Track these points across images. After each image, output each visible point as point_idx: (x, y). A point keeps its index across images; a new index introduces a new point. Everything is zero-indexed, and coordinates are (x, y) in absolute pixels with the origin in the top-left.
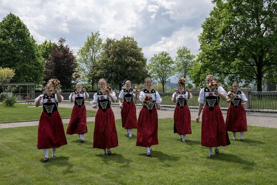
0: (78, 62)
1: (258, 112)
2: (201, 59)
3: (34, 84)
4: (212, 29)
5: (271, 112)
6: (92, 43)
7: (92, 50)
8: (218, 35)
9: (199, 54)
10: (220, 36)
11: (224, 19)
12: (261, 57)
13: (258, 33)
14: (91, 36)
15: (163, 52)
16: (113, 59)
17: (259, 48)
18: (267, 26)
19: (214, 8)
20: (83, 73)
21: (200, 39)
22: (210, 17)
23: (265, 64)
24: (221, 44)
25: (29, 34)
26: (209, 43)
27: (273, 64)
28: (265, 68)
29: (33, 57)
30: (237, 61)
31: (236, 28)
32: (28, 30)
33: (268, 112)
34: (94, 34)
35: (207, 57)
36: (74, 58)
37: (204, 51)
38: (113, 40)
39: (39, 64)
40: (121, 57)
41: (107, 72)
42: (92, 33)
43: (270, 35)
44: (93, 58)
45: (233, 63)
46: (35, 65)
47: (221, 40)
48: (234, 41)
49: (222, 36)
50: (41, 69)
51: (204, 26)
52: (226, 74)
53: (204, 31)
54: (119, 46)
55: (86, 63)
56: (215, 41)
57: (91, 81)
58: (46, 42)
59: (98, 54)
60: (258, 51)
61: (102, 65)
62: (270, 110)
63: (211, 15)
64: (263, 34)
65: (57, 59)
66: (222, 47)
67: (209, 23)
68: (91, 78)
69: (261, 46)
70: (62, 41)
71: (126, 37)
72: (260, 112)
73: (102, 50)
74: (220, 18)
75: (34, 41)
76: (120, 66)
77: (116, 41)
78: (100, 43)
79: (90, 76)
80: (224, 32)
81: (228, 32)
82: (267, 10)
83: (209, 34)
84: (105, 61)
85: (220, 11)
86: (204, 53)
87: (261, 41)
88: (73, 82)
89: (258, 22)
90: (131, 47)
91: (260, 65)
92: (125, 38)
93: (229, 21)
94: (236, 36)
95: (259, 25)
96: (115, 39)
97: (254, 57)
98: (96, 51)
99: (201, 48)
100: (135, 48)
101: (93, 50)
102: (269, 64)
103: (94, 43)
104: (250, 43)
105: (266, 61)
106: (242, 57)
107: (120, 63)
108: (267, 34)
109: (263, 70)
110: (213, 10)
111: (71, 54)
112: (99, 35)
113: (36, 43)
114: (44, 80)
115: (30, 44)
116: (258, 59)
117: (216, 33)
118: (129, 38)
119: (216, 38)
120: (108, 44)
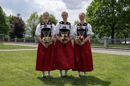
0: (27, 26)
1: (111, 48)
3: (4, 34)
4: (91, 11)
7: (33, 20)
8: (94, 14)
12: (114, 25)
13: (113, 14)
14: (33, 13)
18: (117, 10)
19: (93, 1)
20: (29, 31)
23: (115, 29)
24: (95, 18)
25: (3, 11)
26: (89, 17)
27: (120, 29)
28: (115, 31)
29: (5, 22)
30: (103, 26)
31: (103, 11)
32: (2, 9)
34: (35, 12)
36: (24, 24)
39: (7, 25)
43: (119, 15)
44: (34, 24)
45: (101, 27)
46: (5, 26)
47: (95, 17)
49: (96, 15)
50: (8, 27)
51: (87, 9)
52: (97, 33)
53: (87, 12)
55: (30, 26)
56: (93, 17)
57: (33, 35)
58: (11, 15)
62: (117, 48)
65: (16, 24)
66: (96, 20)
67: (90, 8)
69: (114, 20)
70: (19, 15)
73: (38, 20)
74: (95, 6)
75: (5, 14)
78: (37, 17)
79: (32, 32)
80: (97, 13)
81: (99, 13)
82: (118, 3)
83: (90, 13)
85: (95, 3)
86: (87, 22)
87: (114, 17)
88: (23, 35)
90: (52, 19)
91: (113, 29)
94: (102, 15)
95: (114, 10)
97: (111, 25)
98: (35, 21)
100: (54, 19)
101: (34, 20)
102: (118, 29)
103: (34, 16)
104: (109, 18)
105: (117, 27)
106: (105, 25)
108: (117, 14)
111: (23, 22)
112: (37, 13)
113: (6, 15)
114: (9, 33)
115: (3, 15)
116: (112, 26)
117: (93, 13)
118: (51, 15)
119: (93, 16)
120: (41, 17)
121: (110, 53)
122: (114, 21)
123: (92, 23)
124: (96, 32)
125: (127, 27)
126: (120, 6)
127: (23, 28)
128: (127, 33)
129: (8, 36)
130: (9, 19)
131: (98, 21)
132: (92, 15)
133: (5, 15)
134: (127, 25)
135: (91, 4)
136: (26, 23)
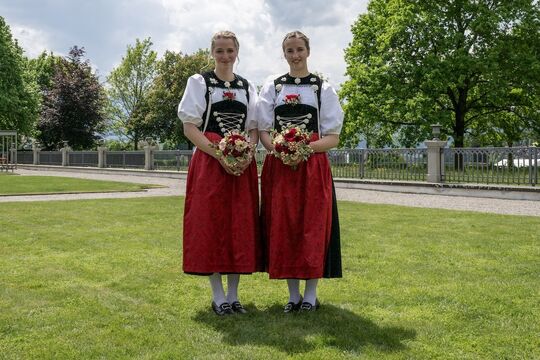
0: (109, 96)
1: (458, 187)
2: (348, 94)
3: (15, 134)
4: (371, 36)
5: (483, 188)
6: (136, 59)
7: (135, 73)
8: (382, 48)
9: (344, 83)
10: (386, 49)
11: (395, 16)
12: (463, 92)
13: (459, 47)
14: (134, 45)
18: (476, 33)
20: (117, 118)
21: (347, 55)
22: (367, 12)
24: (388, 65)
25: (11, 36)
26: (364, 62)
27: (486, 107)
28: (469, 115)
29: (18, 83)
30: (420, 97)
31: (418, 36)
32: (7, 28)
33: (477, 188)
34: (141, 42)
35: (361, 90)
36: (98, 89)
37: (354, 77)
38: (178, 55)
39: (28, 95)
41: (165, 118)
42: (138, 40)
43: (483, 50)
44: (139, 89)
45: (411, 102)
46: (21, 97)
47: (388, 58)
48: (414, 59)
49: (391, 50)
50: (32, 104)
51: (355, 29)
52: (397, 124)
53: (356, 39)
54: (189, 66)
55: (124, 99)
56: (379, 60)
57: (133, 133)
58: (44, 55)
59: (149, 81)
60: (460, 82)
61: (156, 103)
62: (481, 185)
63: (369, 9)
64: (469, 48)
65: (66, 92)
66: (389, 72)
67: (366, 24)
68: (132, 127)
69: (465, 71)
70: (76, 52)
72: (462, 187)
73: (155, 75)
74: (386, 16)
75: (19, 50)
77: (182, 56)
78: (153, 61)
79: (131, 123)
80: (394, 42)
81: (402, 43)
83: (365, 45)
84: (161, 96)
86: (354, 81)
87: (465, 61)
88: (96, 134)
89: (460, 25)
91: (461, 108)
92: (201, 53)
93: (406, 21)
94: (416, 51)
95: (462, 30)
96: (181, 53)
97: (450, 93)
98: (145, 76)
99: (349, 73)
101: (139, 74)
102: (478, 108)
103: (140, 59)
104: (443, 65)
105: (475, 101)
106: (427, 91)
108: (476, 48)
109: (465, 120)
111: (94, 80)
112: (151, 44)
113: (24, 55)
114: (38, 128)
115: (11, 56)
116: (457, 97)
117: (379, 44)
119: (378, 54)
120: (168, 63)
121: (455, 208)
122: (462, 77)
123: (375, 85)
124: (393, 123)
125: (516, 99)
126: (486, 13)
127: (95, 109)
128: (516, 124)
129: (33, 140)
130: (35, 72)
131: (401, 75)
132: (375, 51)
133: (21, 53)
134: (514, 91)
136: (107, 87)
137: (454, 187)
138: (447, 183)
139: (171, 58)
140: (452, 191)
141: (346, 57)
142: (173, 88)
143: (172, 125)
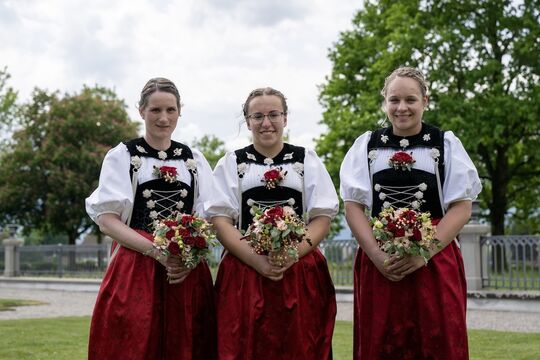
1: (511, 297)
4: (359, 65)
9: (318, 137)
11: (396, 34)
15: (206, 139)
16: (50, 150)
17: (500, 123)
18: (520, 59)
19: (367, 4)
21: (323, 93)
22: (352, 28)
23: (514, 173)
28: (513, 186)
37: (333, 128)
38: (53, 96)
40: (79, 147)
43: (531, 86)
51: (335, 53)
53: (337, 69)
54: (71, 111)
60: (496, 136)
64: (509, 83)
67: (352, 47)
69: (503, 120)
71: (92, 86)
72: (516, 297)
73: (16, 125)
74: (383, 33)
76: (70, 174)
77: (60, 97)
78: (11, 103)
83: (351, 77)
84: (23, 158)
85: (383, 11)
87: (501, 105)
89: (495, 47)
90: (110, 116)
91: (500, 175)
92: (87, 91)
93: (412, 41)
94: (430, 88)
95: (499, 55)
96: (58, 91)
97: (483, 152)
99: (326, 120)
100: (123, 119)
102: (526, 176)
105: (520, 165)
107: (73, 166)
108: (519, 83)
109: (507, 195)
110: (362, 7)
112: (8, 76)
116: (495, 158)
118: (103, 91)
120: (36, 107)
121: (512, 329)
122: (500, 128)
135: (356, 22)
137: (504, 297)
138: (492, 291)
139: (42, 98)
140: (501, 305)
141: (321, 97)
142: (44, 146)
143: (43, 206)
